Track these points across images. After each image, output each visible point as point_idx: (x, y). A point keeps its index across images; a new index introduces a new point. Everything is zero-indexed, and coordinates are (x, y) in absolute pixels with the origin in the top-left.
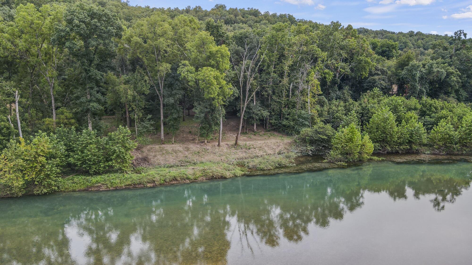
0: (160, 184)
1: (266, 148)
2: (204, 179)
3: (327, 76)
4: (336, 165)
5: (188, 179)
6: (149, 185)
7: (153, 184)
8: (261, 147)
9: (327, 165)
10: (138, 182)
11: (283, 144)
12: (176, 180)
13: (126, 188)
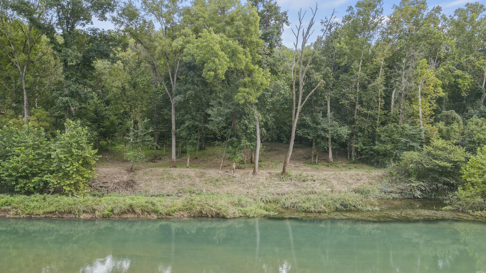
0: (103, 217)
1: (334, 182)
2: (186, 216)
3: (460, 81)
4: (470, 217)
5: (156, 212)
6: (83, 216)
7: (91, 216)
8: (325, 180)
9: (448, 215)
10: (66, 209)
11: (368, 177)
12: (134, 212)
13: (46, 217)
